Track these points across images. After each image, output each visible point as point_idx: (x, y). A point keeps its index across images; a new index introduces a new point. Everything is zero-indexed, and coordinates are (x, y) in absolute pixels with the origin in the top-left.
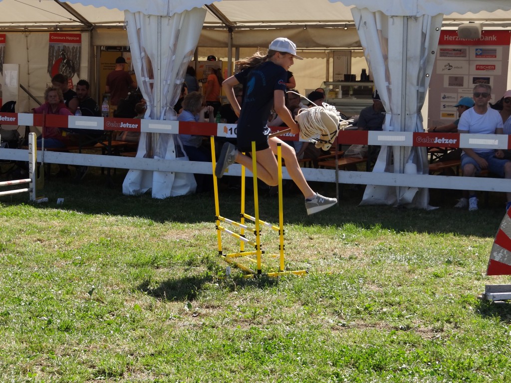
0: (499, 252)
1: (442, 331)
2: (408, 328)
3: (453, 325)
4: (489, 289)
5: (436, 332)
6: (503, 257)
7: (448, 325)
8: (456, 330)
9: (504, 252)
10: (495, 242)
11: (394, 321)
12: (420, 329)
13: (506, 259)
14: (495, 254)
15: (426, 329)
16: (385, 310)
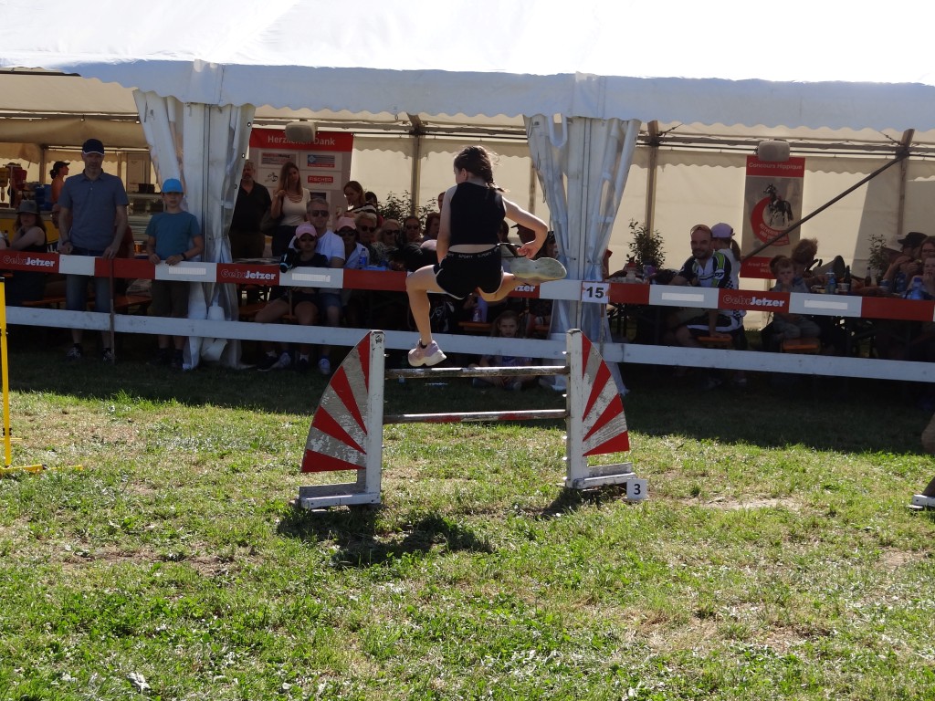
0: (318, 439)
1: (232, 560)
2: (181, 557)
3: (248, 550)
4: (305, 492)
5: (223, 562)
6: (325, 446)
7: (242, 550)
8: (252, 558)
9: (325, 438)
10: (314, 425)
11: (164, 544)
12: (199, 558)
13: (328, 449)
14: (313, 442)
15: (208, 558)
16: (152, 527)
